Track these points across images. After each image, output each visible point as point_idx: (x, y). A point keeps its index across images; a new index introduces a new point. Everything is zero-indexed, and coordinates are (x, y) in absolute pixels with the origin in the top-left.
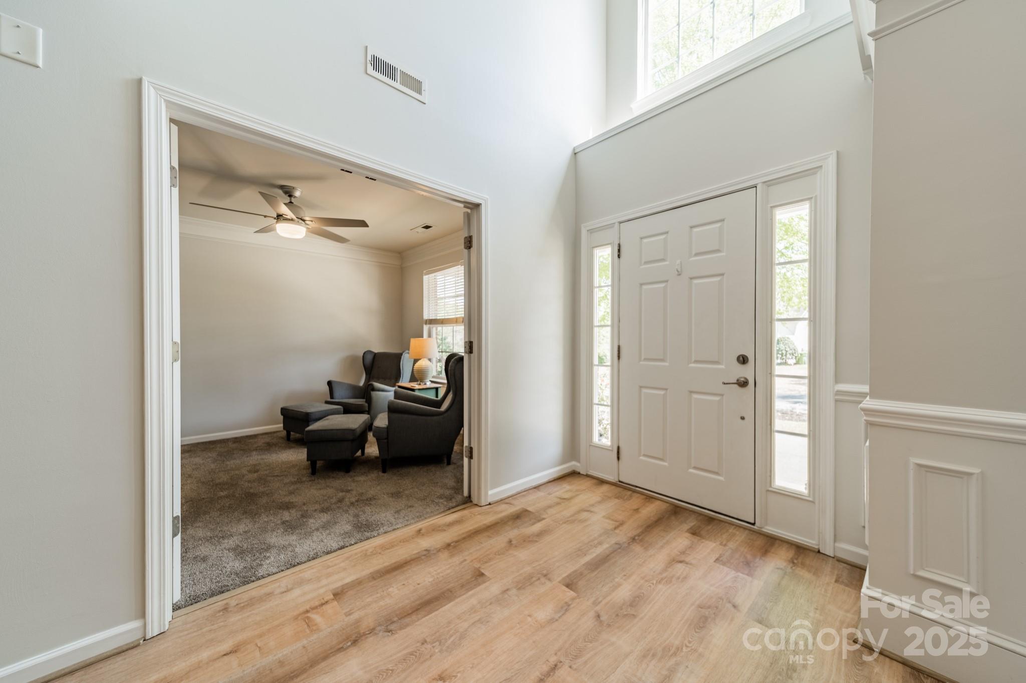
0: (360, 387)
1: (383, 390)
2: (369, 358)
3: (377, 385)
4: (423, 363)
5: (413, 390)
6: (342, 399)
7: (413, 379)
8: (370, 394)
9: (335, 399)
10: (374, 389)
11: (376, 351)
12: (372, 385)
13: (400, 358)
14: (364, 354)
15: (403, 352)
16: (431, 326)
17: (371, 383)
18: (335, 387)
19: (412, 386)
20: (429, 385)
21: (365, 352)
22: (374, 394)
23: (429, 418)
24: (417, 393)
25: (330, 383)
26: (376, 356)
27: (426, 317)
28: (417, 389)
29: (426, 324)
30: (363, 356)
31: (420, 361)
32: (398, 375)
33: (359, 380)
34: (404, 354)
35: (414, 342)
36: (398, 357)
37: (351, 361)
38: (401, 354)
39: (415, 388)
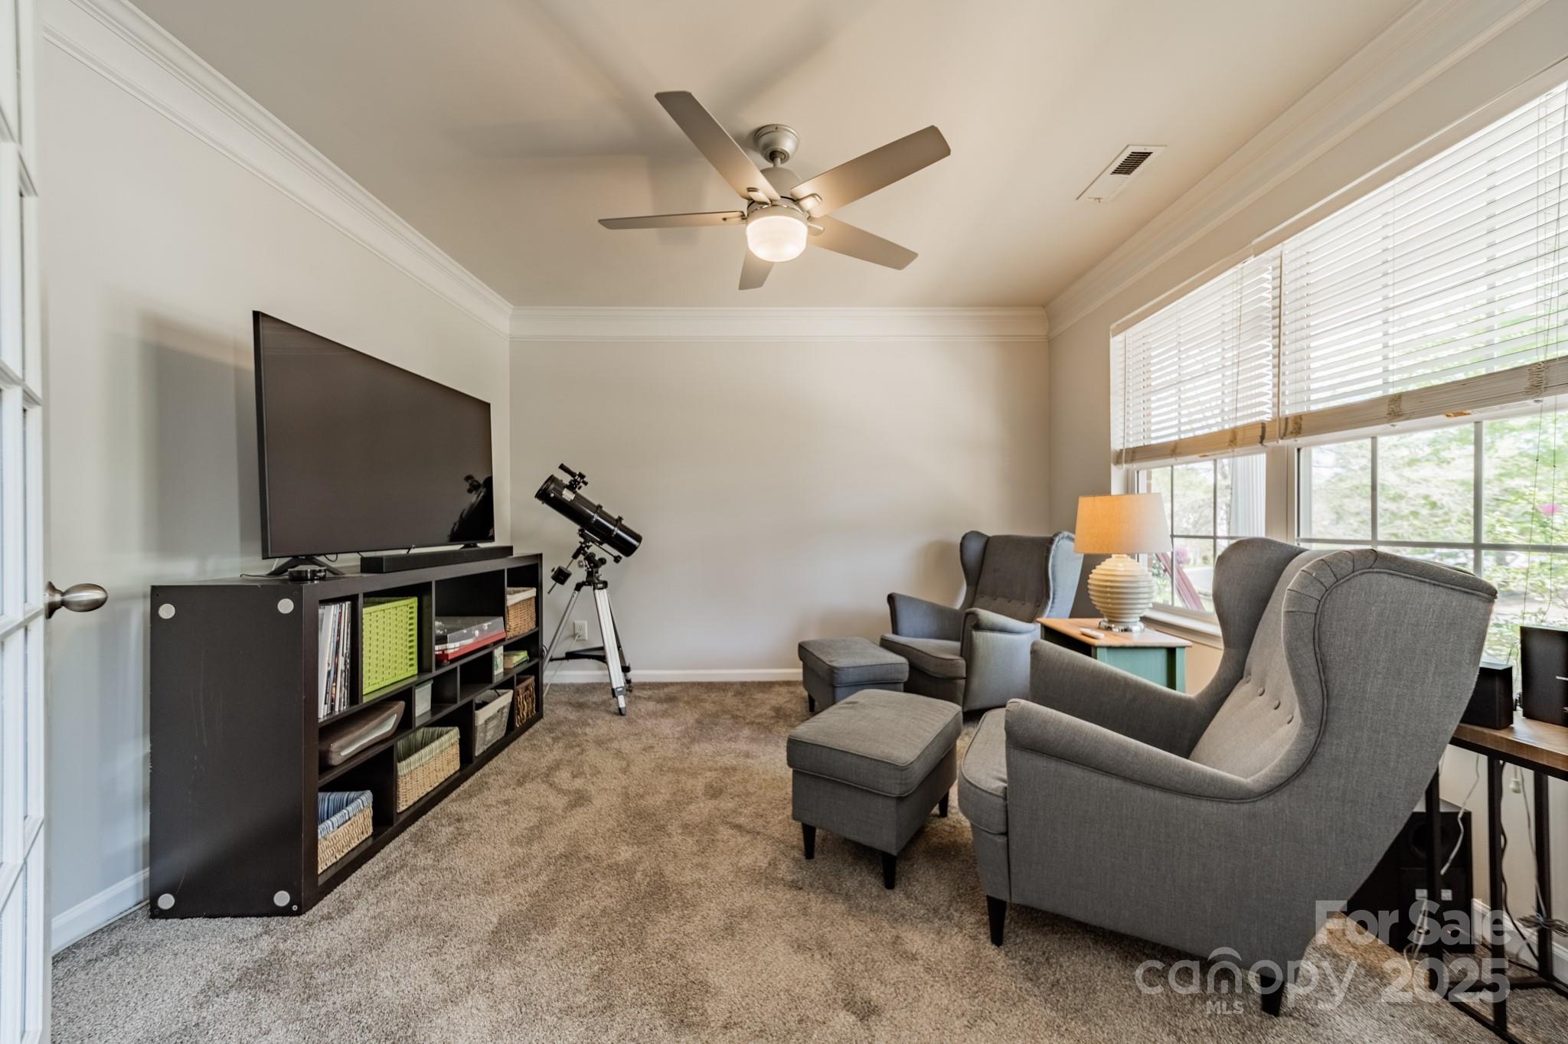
0: (955, 612)
1: (1003, 630)
2: (975, 548)
3: (987, 615)
4: (1115, 567)
5: (1087, 649)
6: (916, 636)
7: (1082, 607)
8: (971, 637)
9: (901, 635)
10: (979, 626)
11: (990, 531)
12: (974, 614)
13: (1048, 551)
14: (964, 538)
15: (1056, 535)
16: (1135, 466)
17: (973, 609)
18: (901, 607)
19: (1084, 634)
20: (1140, 634)
21: (966, 534)
22: (979, 637)
23: (1178, 801)
24: (1103, 663)
25: (891, 599)
26: (988, 542)
27: (1117, 444)
28: (1101, 647)
29: (1118, 462)
30: (961, 544)
31: (1108, 561)
32: (1041, 595)
33: (954, 597)
34: (1057, 539)
35: (1087, 506)
36: (1044, 546)
37: (937, 553)
38: (1051, 541)
39: (1096, 642)
